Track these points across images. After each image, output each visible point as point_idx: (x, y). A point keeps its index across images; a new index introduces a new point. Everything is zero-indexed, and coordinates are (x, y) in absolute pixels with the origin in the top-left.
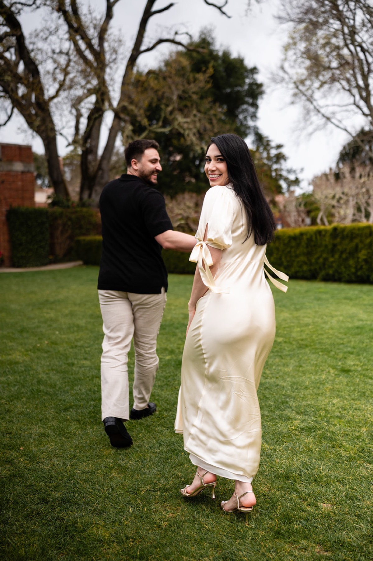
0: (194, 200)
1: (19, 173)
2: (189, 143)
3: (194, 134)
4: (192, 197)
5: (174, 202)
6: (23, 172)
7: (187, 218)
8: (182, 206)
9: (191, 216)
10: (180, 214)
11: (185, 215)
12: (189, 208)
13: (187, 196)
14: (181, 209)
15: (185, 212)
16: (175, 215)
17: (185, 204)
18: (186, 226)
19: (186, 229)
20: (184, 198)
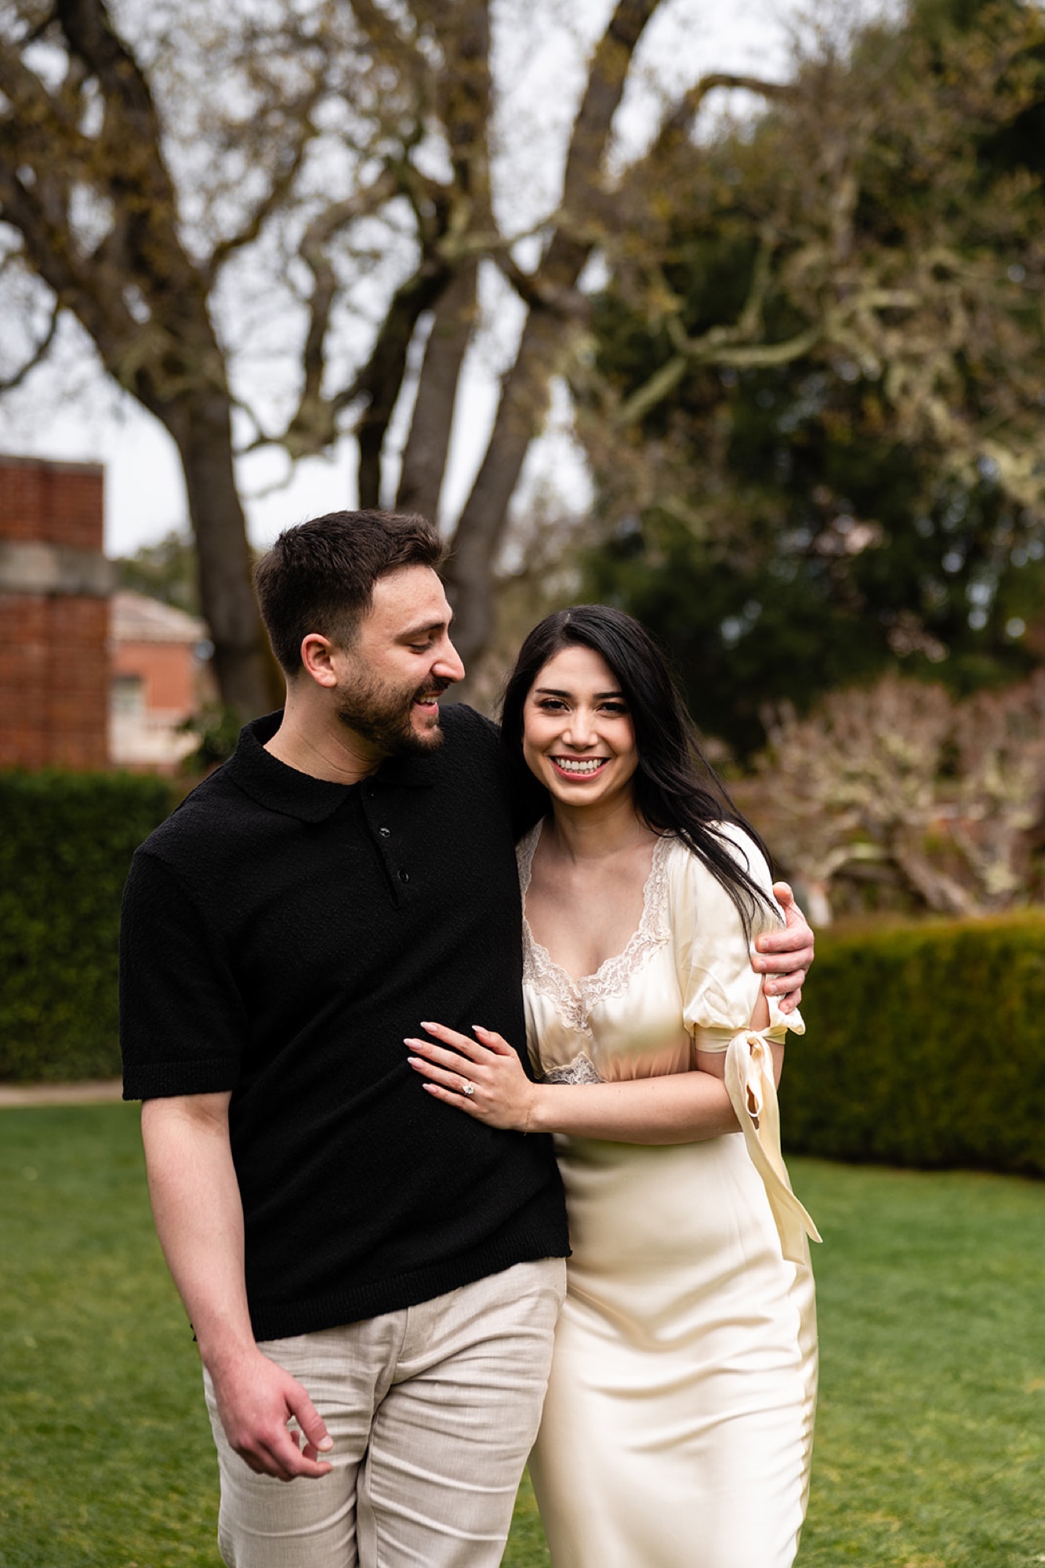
0: (933, 727)
1: (38, 601)
2: (908, 430)
3: (940, 388)
4: (919, 709)
5: (812, 733)
6: (53, 597)
7: (891, 831)
8: (861, 759)
9: (913, 818)
10: (848, 807)
11: (880, 809)
12: (903, 770)
13: (889, 698)
14: (852, 777)
15: (879, 791)
16: (814, 808)
17: (878, 743)
18: (886, 874)
19: (887, 892)
20: (871, 715)
